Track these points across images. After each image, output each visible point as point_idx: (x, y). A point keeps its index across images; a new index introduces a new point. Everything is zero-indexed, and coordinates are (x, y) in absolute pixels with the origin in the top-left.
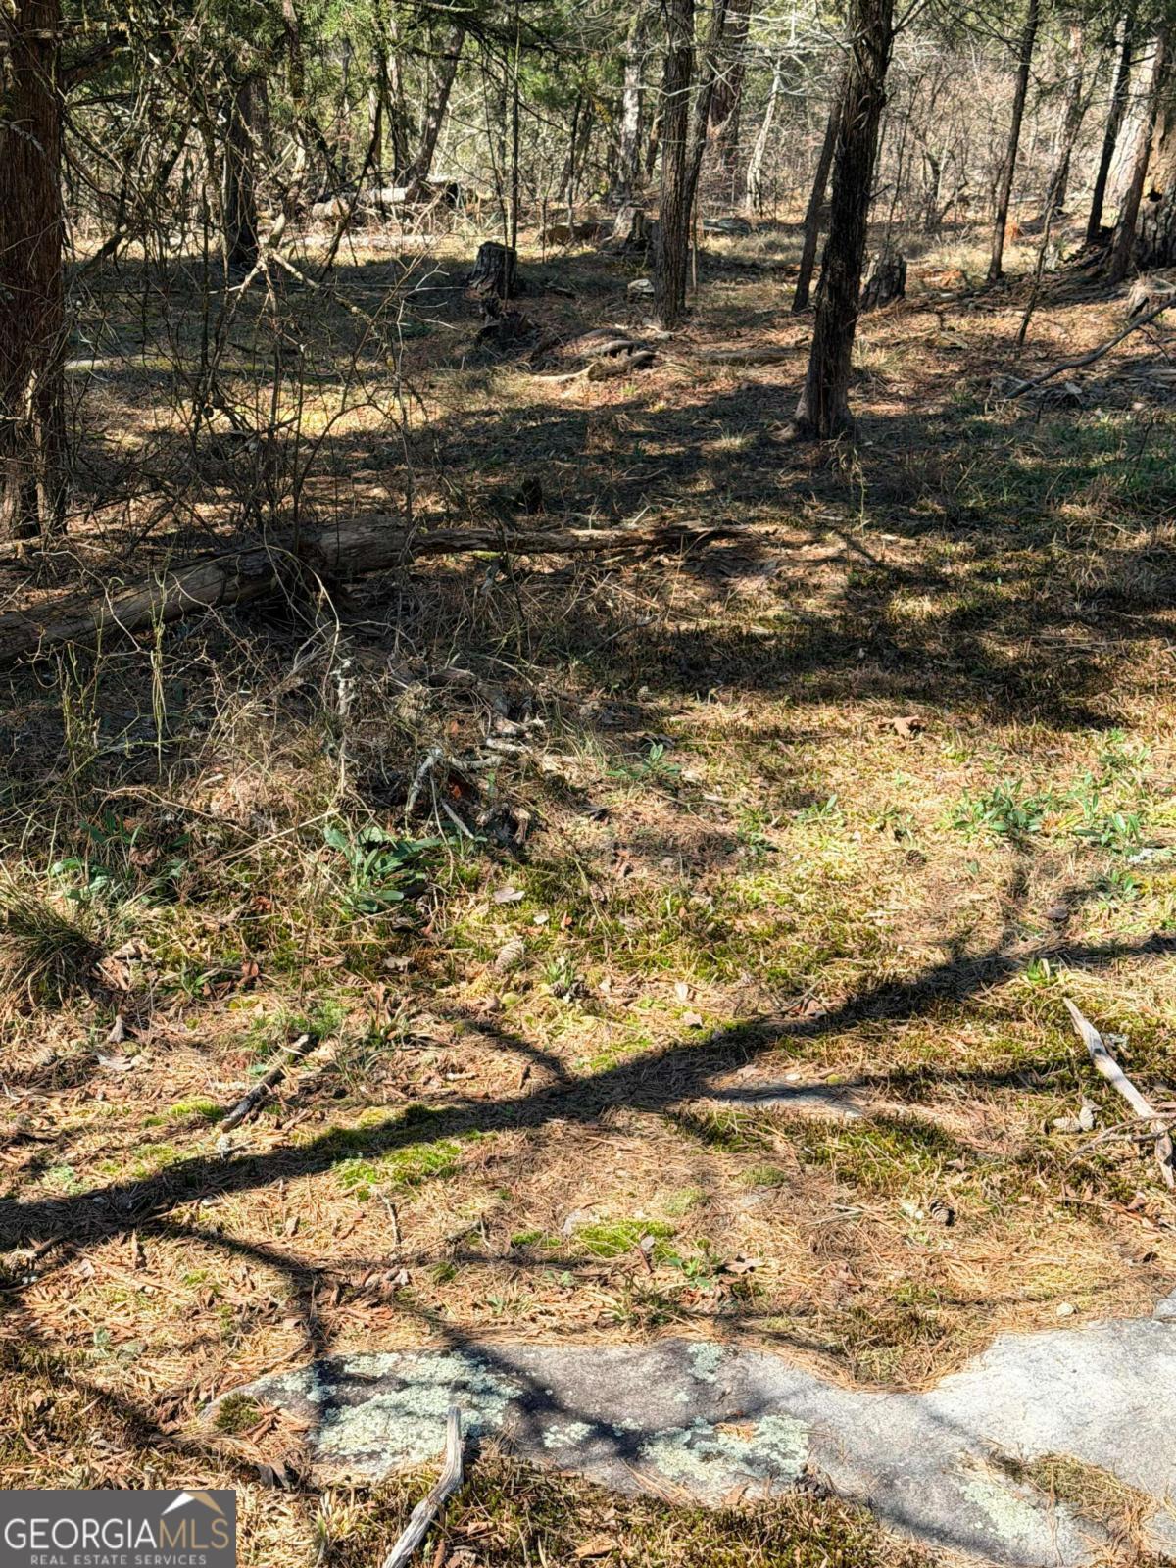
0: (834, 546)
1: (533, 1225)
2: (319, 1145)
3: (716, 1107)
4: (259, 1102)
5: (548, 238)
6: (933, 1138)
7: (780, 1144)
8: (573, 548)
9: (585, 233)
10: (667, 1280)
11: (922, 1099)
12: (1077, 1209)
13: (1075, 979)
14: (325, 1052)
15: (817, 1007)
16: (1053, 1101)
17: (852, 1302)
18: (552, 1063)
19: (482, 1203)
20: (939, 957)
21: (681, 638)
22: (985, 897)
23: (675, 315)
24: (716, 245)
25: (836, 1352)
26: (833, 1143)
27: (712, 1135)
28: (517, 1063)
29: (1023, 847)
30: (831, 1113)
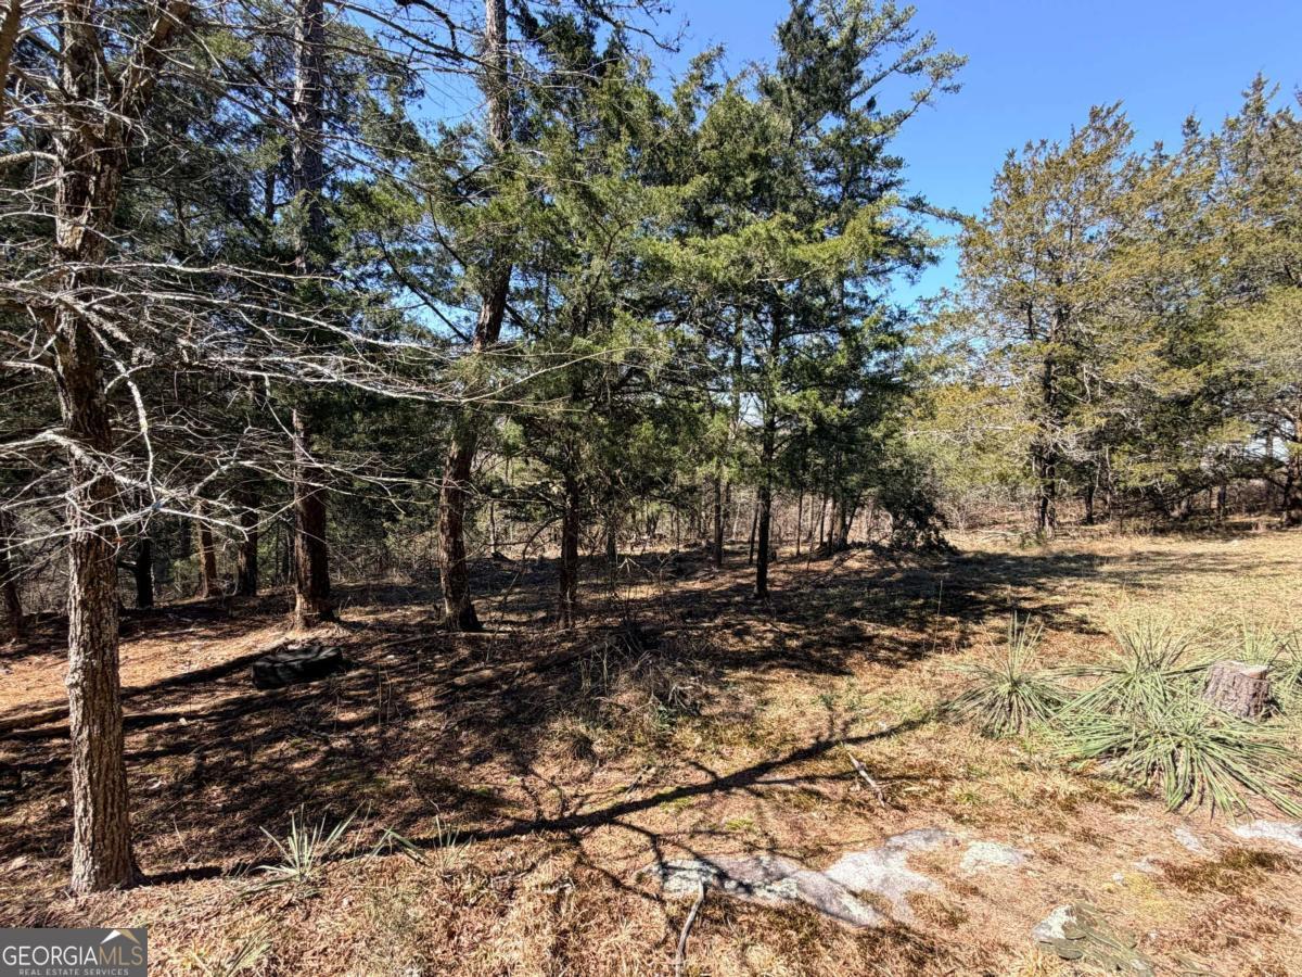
0: (769, 626)
1: (714, 821)
2: (654, 798)
3: (759, 786)
4: (637, 786)
5: (685, 547)
6: (818, 794)
7: (777, 795)
8: (703, 628)
9: (695, 545)
10: (751, 838)
11: (814, 783)
12: (860, 815)
13: (850, 747)
14: (653, 770)
15: (782, 756)
16: (849, 782)
17: (804, 843)
18: (713, 774)
19: (699, 815)
20: (812, 741)
21: (733, 652)
22: (823, 724)
23: (720, 566)
24: (727, 547)
25: (801, 860)
26: (791, 796)
27: (759, 795)
28: (703, 773)
29: (830, 709)
30: (789, 787)
